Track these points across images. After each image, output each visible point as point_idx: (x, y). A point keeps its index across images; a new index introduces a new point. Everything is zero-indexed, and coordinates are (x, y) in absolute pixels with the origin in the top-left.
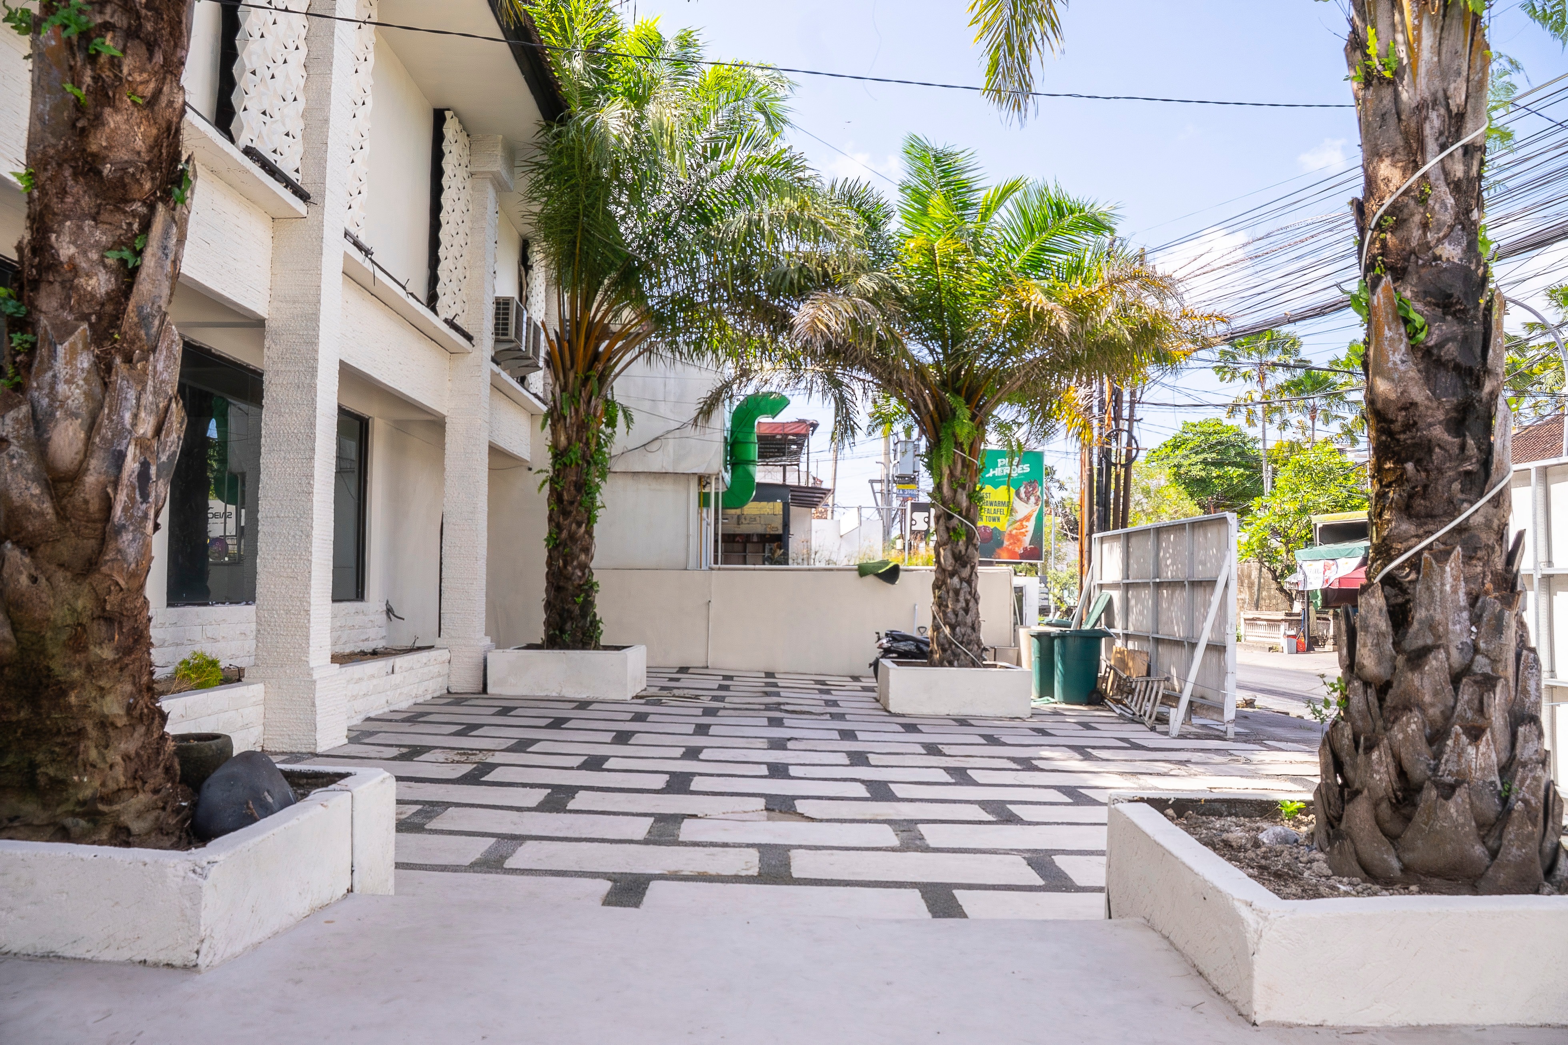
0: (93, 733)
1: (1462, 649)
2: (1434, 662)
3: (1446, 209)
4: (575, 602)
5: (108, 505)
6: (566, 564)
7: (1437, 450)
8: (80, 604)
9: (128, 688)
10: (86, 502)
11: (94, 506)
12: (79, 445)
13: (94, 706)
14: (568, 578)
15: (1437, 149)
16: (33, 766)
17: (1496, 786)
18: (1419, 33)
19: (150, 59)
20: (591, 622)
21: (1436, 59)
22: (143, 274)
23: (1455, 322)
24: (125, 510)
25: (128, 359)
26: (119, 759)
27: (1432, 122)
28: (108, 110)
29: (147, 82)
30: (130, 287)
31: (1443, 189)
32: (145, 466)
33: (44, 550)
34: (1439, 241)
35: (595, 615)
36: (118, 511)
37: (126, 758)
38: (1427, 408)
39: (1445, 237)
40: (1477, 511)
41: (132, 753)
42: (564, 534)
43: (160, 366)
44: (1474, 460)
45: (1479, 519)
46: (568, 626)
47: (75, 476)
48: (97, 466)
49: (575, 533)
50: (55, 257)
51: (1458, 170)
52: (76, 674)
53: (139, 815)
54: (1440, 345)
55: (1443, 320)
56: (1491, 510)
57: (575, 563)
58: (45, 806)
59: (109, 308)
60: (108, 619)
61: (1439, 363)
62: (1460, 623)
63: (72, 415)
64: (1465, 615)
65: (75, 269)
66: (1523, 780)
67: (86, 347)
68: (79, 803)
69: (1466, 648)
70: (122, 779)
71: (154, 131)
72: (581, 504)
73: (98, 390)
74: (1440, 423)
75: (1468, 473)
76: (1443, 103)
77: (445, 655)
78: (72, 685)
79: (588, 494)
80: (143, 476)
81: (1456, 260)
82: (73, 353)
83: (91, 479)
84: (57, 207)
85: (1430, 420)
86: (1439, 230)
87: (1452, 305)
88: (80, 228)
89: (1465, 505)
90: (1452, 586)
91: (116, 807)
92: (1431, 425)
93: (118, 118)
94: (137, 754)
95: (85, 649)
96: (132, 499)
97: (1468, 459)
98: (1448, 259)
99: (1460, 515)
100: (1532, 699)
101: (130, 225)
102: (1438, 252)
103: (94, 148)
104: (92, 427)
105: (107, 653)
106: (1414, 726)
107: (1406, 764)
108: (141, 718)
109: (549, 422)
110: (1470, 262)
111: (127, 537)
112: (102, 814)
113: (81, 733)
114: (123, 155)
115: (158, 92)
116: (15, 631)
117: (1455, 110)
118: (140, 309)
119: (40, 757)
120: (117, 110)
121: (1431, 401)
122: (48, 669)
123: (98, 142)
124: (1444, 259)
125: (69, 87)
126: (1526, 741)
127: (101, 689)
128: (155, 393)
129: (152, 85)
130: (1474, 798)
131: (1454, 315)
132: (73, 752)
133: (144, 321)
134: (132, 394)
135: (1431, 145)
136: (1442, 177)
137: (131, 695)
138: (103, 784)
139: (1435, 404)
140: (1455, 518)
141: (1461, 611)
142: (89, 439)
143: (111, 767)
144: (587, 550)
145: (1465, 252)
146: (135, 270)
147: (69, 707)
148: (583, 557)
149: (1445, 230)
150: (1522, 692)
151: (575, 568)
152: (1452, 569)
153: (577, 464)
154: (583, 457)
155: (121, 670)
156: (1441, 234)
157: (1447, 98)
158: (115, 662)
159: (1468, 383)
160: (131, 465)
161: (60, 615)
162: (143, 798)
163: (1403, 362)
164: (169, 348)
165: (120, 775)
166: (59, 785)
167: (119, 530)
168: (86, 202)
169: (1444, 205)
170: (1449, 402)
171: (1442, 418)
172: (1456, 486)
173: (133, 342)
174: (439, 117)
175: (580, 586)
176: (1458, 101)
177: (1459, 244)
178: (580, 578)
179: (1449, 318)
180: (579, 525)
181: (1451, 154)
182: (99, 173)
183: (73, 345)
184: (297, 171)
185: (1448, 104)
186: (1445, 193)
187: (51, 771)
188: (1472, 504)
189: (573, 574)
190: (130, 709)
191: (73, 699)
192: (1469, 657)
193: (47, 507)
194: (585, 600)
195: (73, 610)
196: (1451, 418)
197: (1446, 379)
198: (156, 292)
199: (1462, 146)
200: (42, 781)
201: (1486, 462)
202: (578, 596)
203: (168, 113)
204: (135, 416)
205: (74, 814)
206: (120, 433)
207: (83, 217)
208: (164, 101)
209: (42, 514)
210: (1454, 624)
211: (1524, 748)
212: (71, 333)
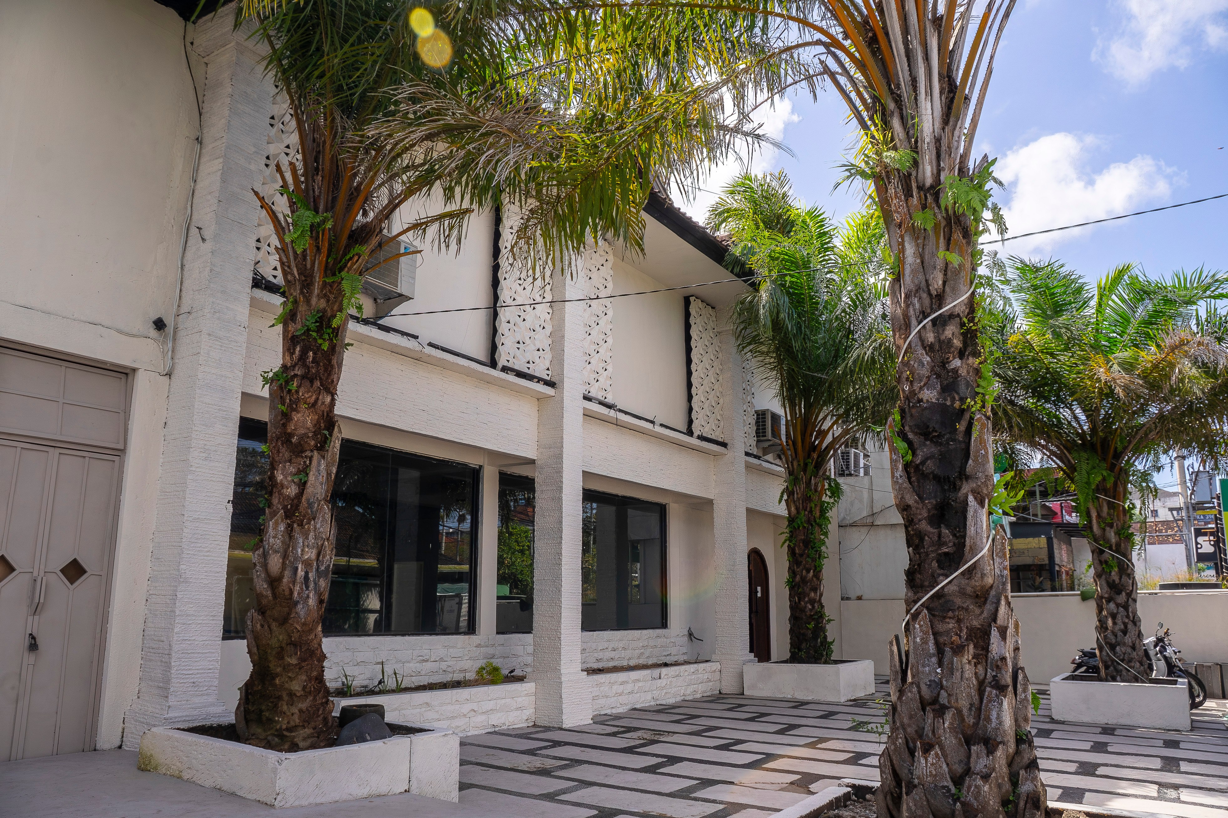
0: (285, 697)
1: (930, 686)
2: (909, 694)
3: (923, 365)
4: (808, 628)
5: (291, 592)
6: (799, 600)
7: (926, 538)
8: (281, 638)
9: (304, 677)
10: (284, 591)
11: (287, 593)
12: (279, 565)
13: (286, 685)
14: (803, 610)
15: (916, 324)
16: (261, 711)
17: (949, 790)
18: (903, 246)
19: (312, 386)
20: (822, 643)
21: (918, 261)
22: (309, 484)
23: (933, 445)
24: (299, 594)
25: (301, 525)
26: (297, 711)
27: (914, 305)
28: (294, 413)
29: (311, 396)
30: (303, 490)
31: (921, 351)
32: (307, 573)
33: (268, 613)
34: (921, 388)
35: (825, 637)
36: (296, 594)
37: (301, 711)
38: (917, 508)
39: (925, 385)
40: (950, 582)
41: (304, 709)
42: (798, 578)
43: (318, 526)
44: (951, 544)
45: (953, 588)
46: (804, 645)
47: (279, 579)
48: (287, 573)
49: (806, 577)
50: (276, 481)
51: (930, 337)
52: (279, 670)
53: (304, 739)
54: (923, 463)
55: (925, 445)
56: (964, 582)
57: (806, 599)
58: (265, 731)
59: (296, 501)
60: (294, 644)
61: (924, 476)
62: (929, 666)
63: (276, 552)
64: (934, 660)
65: (282, 486)
66: (969, 787)
67: (282, 521)
68: (277, 730)
69: (934, 685)
70: (297, 721)
71: (317, 417)
72: (808, 556)
73: (287, 540)
74: (925, 518)
75: (946, 554)
76: (926, 289)
77: (716, 666)
78: (277, 675)
79: (812, 548)
80: (306, 578)
81: (934, 400)
82: (276, 524)
83: (285, 580)
84: (277, 459)
85: (920, 517)
86: (921, 381)
87: (930, 433)
88: (285, 467)
89: (941, 578)
90: (921, 639)
91: (293, 734)
92: (920, 520)
93: (299, 415)
94: (307, 710)
95: (282, 658)
96: (302, 589)
97: (945, 544)
98: (927, 401)
99: (938, 585)
100: (993, 725)
101: (305, 462)
102: (921, 396)
103: (289, 431)
104: (285, 556)
105: (293, 661)
106: (900, 740)
107: (897, 768)
108: (310, 692)
109: (785, 497)
110: (946, 400)
111: (300, 606)
112: (286, 736)
113: (280, 698)
114: (302, 431)
115: (317, 399)
116: (258, 649)
117: (934, 293)
118: (308, 500)
119: (263, 708)
120: (298, 412)
121: (918, 503)
122: (269, 667)
123: (291, 427)
124: (925, 401)
125: (280, 406)
126: (978, 757)
127: (290, 677)
128: (316, 538)
129: (314, 397)
130: (929, 797)
131: (931, 441)
132: (276, 706)
133: (310, 505)
134: (301, 541)
135: (914, 322)
136: (919, 344)
137: (305, 681)
138: (288, 723)
139: (920, 506)
140: (934, 587)
141: (931, 657)
142: (284, 563)
143: (293, 714)
144: (815, 589)
145: (940, 394)
146: (305, 483)
147: (276, 685)
148: (812, 594)
149: (925, 380)
150: (985, 719)
151: (806, 603)
152: (921, 626)
153: (804, 527)
154: (809, 522)
155: (300, 669)
156: (922, 384)
157: (928, 285)
158: (296, 665)
159: (946, 487)
160: (301, 573)
161: (274, 642)
162: (308, 731)
163: (901, 477)
164: (323, 516)
165: (296, 720)
166: (270, 721)
167: (296, 603)
168: (287, 455)
169: (921, 364)
170: (930, 503)
171: (926, 515)
172: (935, 564)
173: (304, 516)
174: (687, 301)
175: (811, 616)
176: (936, 287)
177: (935, 388)
178: (811, 610)
179: (928, 443)
180: (808, 571)
181: (924, 326)
182: (291, 442)
183: (277, 520)
184: (548, 369)
185: (929, 290)
186: (922, 354)
187: (267, 714)
188: (947, 576)
189: (806, 607)
190: (304, 688)
191: (277, 681)
192: (936, 691)
193: (269, 593)
194: (816, 626)
195: (278, 640)
196: (933, 515)
197: (930, 486)
198: (316, 491)
199: (931, 320)
200: (264, 719)
201: (960, 545)
202: (809, 624)
203: (323, 407)
204: (302, 551)
205: (275, 735)
206: (296, 559)
207: (285, 462)
208: (320, 402)
209: (267, 597)
210: (924, 666)
211: (977, 762)
212: (275, 515)
